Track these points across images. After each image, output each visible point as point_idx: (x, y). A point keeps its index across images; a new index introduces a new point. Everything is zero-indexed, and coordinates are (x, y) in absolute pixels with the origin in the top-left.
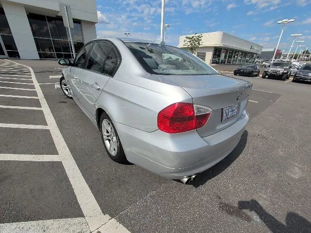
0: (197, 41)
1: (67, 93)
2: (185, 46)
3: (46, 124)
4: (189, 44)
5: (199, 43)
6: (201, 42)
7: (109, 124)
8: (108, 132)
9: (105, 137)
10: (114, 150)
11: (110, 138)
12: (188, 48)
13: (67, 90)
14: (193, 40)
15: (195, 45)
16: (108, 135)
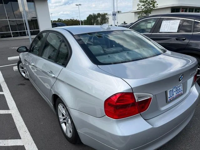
0: (151, 4)
1: (24, 75)
2: (139, 10)
3: (8, 109)
4: (143, 7)
5: (154, 6)
6: (155, 4)
7: (63, 107)
8: (63, 115)
9: (61, 120)
10: (70, 132)
11: (65, 121)
12: (142, 11)
13: (24, 72)
14: (147, 3)
15: (149, 8)
16: (64, 118)
